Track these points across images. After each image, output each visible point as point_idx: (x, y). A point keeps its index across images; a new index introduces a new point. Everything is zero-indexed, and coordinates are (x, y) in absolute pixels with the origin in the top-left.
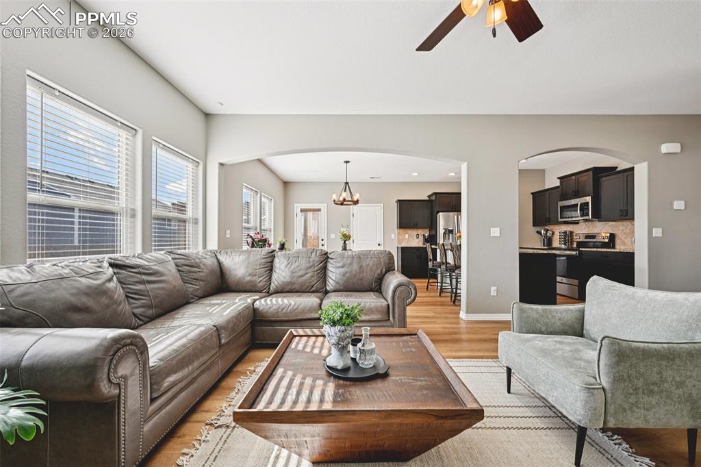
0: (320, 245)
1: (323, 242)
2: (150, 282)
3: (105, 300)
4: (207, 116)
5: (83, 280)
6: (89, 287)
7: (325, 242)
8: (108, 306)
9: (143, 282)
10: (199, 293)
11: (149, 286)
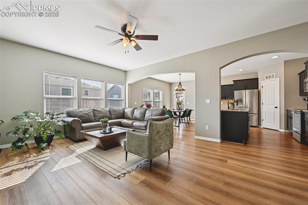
0: (183, 107)
1: (184, 106)
2: (99, 114)
3: (87, 116)
4: (126, 72)
5: (85, 112)
6: (85, 113)
7: (185, 106)
8: (88, 117)
9: (98, 114)
10: (114, 118)
11: (99, 115)
